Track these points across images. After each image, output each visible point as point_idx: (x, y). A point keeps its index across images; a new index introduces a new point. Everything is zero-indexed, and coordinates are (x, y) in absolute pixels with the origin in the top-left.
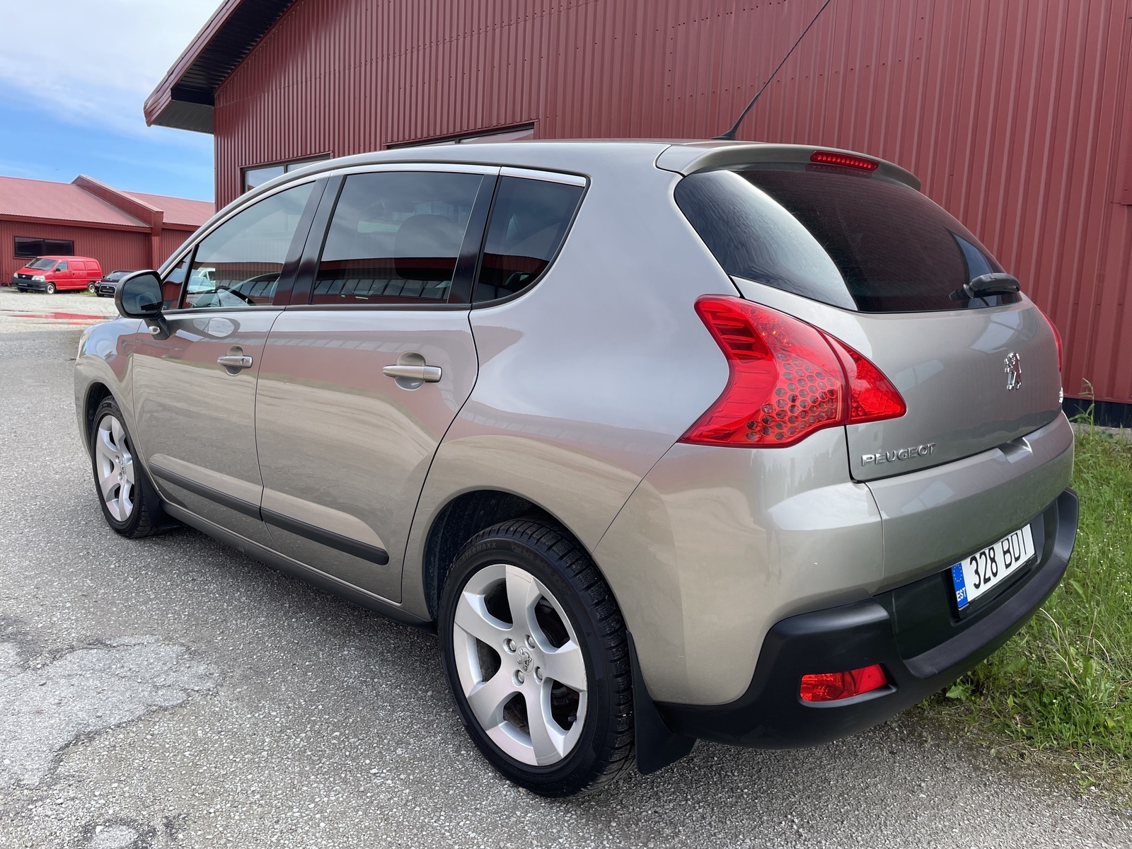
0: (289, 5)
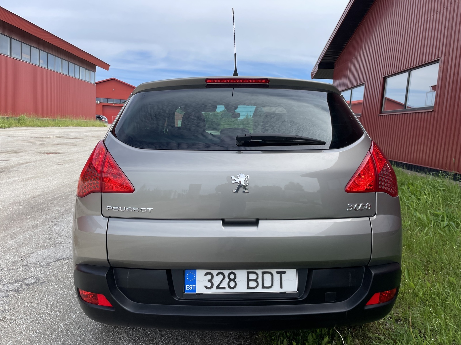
0: (358, 25)
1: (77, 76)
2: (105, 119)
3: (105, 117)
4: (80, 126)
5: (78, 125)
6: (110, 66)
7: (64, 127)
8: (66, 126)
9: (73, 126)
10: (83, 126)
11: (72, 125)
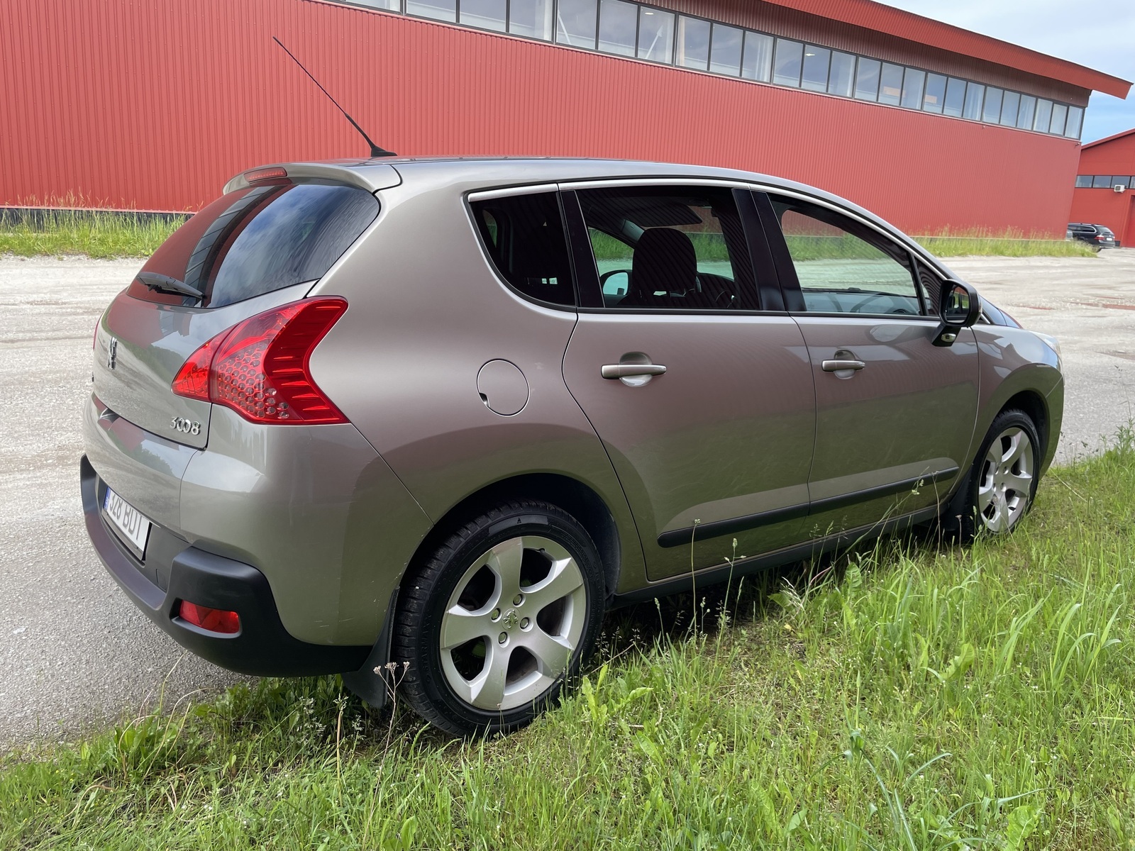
1: (1026, 125)
2: (1106, 234)
3: (1107, 230)
4: (1002, 254)
5: (998, 251)
6: (1132, 84)
7: (952, 257)
8: (959, 255)
9: (983, 255)
10: (1009, 255)
11: (980, 251)
